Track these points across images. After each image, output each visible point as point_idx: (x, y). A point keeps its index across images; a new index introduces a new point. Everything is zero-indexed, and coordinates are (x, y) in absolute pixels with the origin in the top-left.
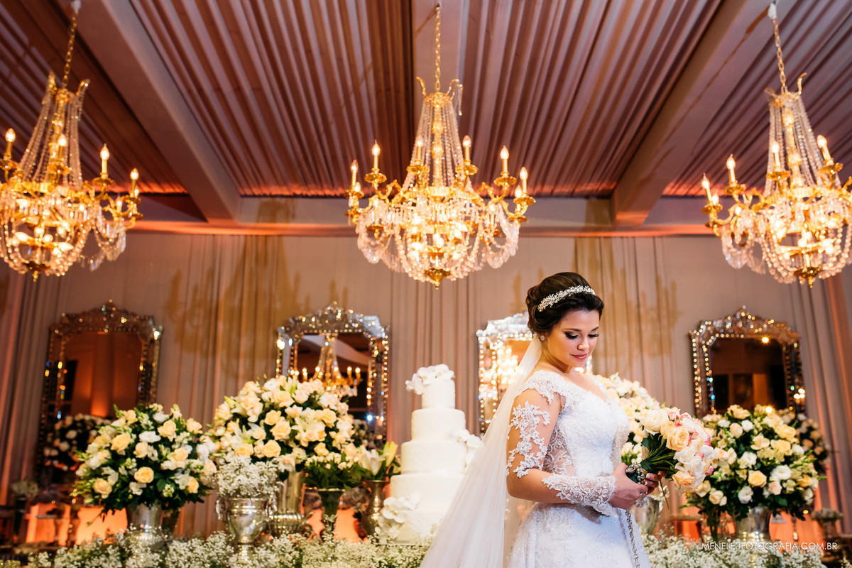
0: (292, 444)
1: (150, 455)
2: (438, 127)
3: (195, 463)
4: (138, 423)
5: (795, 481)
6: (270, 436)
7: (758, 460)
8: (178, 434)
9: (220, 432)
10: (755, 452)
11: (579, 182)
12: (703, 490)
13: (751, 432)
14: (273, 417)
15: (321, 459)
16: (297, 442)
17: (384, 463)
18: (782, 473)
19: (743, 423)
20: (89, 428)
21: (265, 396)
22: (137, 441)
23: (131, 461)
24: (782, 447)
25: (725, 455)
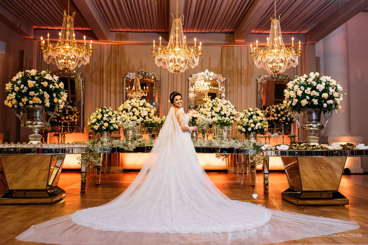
0: (139, 117)
1: (107, 120)
2: (177, 28)
3: (117, 121)
4: (102, 112)
5: (262, 126)
6: (134, 115)
7: (253, 121)
8: (113, 114)
9: (120, 113)
10: (253, 119)
11: (223, 29)
12: (241, 128)
13: (253, 114)
14: (134, 110)
15: (148, 120)
16: (141, 116)
17: (162, 121)
18: (259, 124)
19: (251, 112)
21: (132, 104)
22: (103, 116)
23: (102, 121)
24: (260, 118)
25: (246, 120)
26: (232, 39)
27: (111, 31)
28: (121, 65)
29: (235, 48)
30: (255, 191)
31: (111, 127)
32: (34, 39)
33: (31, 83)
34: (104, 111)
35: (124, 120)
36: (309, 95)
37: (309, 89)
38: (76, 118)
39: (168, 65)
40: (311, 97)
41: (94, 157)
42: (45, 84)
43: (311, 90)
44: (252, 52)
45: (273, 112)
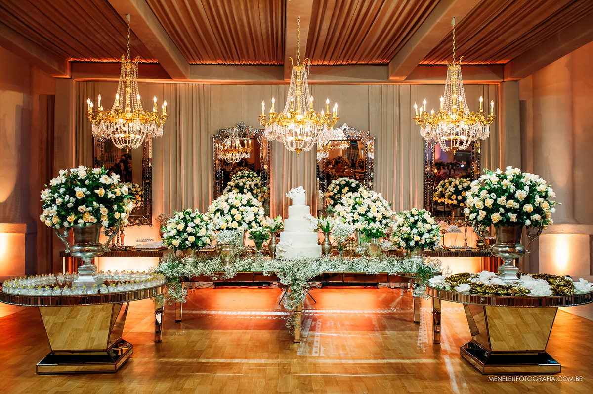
0: (242, 222)
1: (192, 231)
2: (299, 81)
3: (208, 232)
4: (185, 218)
5: (431, 239)
6: (233, 220)
7: (418, 232)
8: (201, 222)
9: (213, 216)
10: (417, 228)
11: (371, 60)
12: (398, 241)
13: (418, 220)
14: (234, 211)
15: (255, 230)
16: (244, 221)
17: (277, 224)
18: (426, 236)
19: (415, 216)
21: (229, 201)
22: (186, 226)
23: (185, 234)
24: (428, 227)
25: (407, 229)
26: (385, 74)
27: (192, 64)
29: (390, 88)
31: (200, 242)
32: (71, 78)
33: (80, 192)
34: (188, 217)
35: (218, 227)
36: (504, 207)
37: (503, 198)
39: (285, 139)
40: (507, 210)
41: (175, 289)
42: (101, 192)
43: (507, 200)
44: (417, 117)
45: (449, 191)
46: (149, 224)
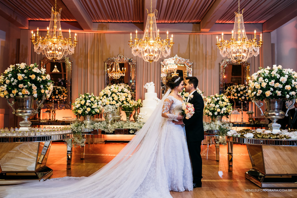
0: (118, 101)
1: (89, 105)
2: (151, 22)
3: (99, 106)
4: (85, 98)
5: (227, 111)
6: (113, 100)
7: (219, 106)
8: (94, 100)
9: (101, 98)
10: (219, 104)
11: (191, 20)
12: (208, 112)
13: (219, 100)
14: (114, 95)
15: (126, 105)
16: (119, 101)
17: (138, 104)
18: (224, 109)
19: (218, 98)
20: (56, 90)
21: (111, 90)
22: (86, 102)
23: (85, 106)
24: (225, 104)
25: (213, 105)
26: (198, 28)
27: (94, 22)
28: (102, 51)
29: (201, 36)
30: (220, 167)
31: (93, 111)
32: (29, 29)
33: (20, 76)
34: (87, 97)
35: (104, 104)
36: (273, 87)
37: (273, 81)
38: (65, 96)
39: (143, 54)
40: (275, 89)
41: (79, 138)
42: (33, 77)
43: (275, 82)
44: (218, 43)
45: (233, 91)
46: (70, 109)
